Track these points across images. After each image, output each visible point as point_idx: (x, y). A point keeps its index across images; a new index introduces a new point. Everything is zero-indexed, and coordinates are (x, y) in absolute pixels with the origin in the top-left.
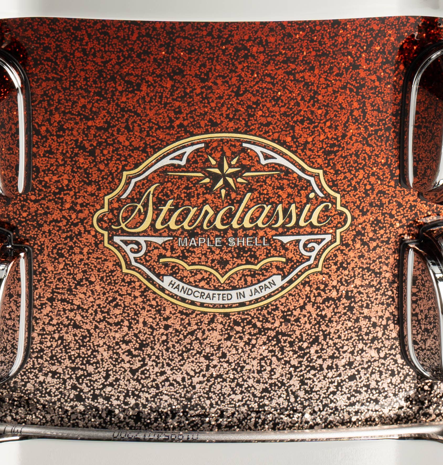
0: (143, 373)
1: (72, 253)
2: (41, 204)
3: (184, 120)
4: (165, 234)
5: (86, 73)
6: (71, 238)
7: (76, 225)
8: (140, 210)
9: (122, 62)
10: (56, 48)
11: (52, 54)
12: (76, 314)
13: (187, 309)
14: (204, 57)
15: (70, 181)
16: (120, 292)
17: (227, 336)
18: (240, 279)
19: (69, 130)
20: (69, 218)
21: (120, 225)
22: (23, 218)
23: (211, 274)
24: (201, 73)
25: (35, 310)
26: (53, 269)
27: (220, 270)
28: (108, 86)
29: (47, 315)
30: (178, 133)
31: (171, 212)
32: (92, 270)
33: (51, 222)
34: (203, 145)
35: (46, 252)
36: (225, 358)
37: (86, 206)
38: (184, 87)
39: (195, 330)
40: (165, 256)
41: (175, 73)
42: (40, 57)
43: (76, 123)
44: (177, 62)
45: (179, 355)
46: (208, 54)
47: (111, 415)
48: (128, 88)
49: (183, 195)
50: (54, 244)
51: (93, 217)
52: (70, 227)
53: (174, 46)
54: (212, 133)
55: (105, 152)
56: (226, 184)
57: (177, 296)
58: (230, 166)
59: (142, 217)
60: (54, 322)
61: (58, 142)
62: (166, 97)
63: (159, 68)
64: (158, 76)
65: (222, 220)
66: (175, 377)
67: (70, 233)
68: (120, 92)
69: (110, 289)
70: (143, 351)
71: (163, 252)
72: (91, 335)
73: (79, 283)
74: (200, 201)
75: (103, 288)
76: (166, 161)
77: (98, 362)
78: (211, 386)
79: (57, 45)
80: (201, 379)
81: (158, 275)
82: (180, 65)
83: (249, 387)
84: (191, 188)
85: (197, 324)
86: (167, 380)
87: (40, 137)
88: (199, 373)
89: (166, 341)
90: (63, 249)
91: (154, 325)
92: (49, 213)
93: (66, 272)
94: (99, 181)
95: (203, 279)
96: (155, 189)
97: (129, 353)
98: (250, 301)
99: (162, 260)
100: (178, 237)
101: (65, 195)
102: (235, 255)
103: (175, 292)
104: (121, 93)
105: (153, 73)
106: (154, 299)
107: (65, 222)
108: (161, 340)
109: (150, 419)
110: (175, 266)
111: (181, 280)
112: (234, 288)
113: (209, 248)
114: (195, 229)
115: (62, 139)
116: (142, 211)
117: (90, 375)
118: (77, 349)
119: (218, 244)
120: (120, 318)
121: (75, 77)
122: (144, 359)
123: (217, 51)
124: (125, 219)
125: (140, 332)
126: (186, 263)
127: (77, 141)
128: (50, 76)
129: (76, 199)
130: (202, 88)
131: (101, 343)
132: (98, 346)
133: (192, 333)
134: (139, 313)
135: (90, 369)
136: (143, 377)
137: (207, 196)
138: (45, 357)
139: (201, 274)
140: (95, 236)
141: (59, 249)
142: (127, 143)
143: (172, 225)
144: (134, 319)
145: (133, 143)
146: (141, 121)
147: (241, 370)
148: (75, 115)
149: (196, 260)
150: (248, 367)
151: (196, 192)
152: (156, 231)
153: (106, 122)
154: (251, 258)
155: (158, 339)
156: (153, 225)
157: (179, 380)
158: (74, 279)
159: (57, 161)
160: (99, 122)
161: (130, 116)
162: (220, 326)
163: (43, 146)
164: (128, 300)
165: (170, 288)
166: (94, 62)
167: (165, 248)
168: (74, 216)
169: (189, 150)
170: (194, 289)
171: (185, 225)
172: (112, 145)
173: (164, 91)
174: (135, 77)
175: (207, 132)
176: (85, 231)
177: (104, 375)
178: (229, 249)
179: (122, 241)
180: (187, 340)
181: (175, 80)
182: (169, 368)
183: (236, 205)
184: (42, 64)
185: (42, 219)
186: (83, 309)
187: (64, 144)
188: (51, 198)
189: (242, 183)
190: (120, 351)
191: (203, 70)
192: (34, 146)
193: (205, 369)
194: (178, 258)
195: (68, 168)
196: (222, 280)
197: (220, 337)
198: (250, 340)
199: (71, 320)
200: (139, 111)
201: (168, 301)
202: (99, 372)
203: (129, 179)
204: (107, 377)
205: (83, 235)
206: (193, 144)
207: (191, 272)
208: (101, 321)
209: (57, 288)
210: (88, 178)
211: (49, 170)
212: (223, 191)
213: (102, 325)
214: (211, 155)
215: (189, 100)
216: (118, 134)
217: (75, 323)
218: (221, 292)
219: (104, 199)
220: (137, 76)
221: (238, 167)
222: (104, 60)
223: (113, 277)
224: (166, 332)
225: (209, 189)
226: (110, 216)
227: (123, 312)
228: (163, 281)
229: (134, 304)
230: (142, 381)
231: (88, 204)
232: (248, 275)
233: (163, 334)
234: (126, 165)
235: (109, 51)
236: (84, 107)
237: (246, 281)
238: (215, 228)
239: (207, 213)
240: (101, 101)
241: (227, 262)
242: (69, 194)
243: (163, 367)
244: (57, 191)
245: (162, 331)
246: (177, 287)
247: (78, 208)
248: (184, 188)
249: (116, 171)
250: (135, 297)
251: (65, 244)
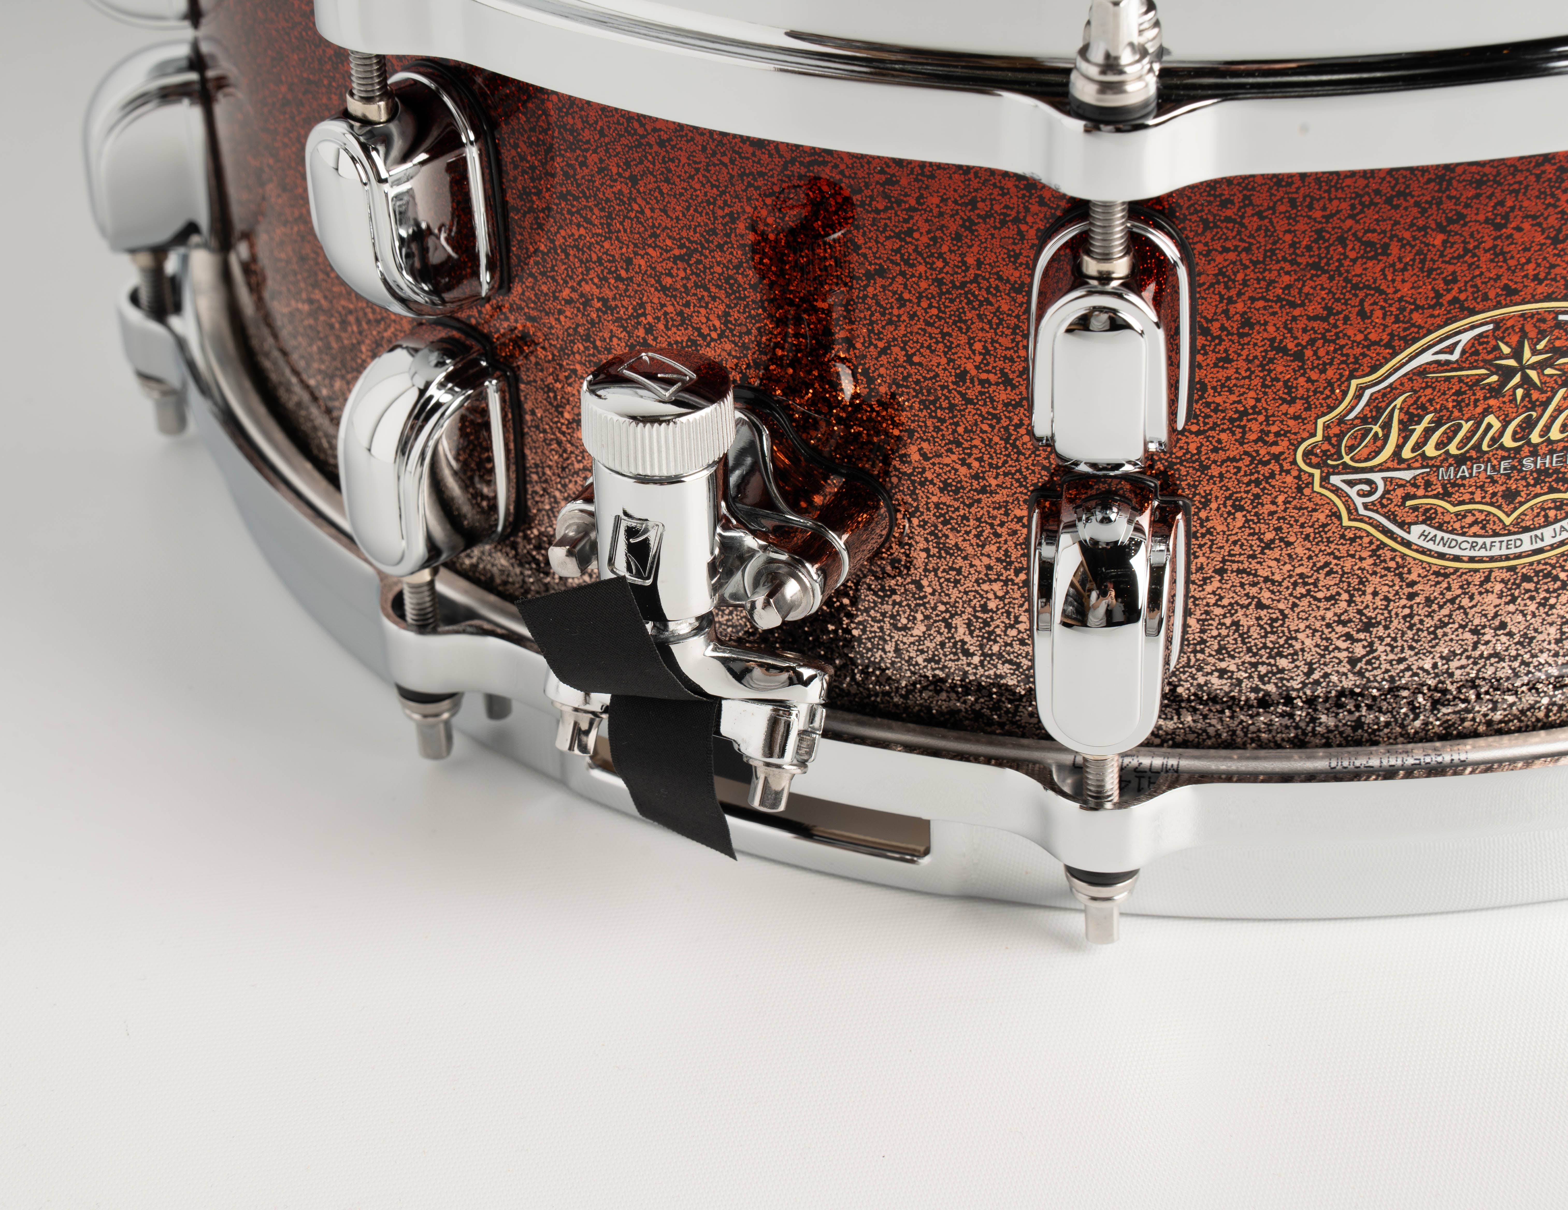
0: (1369, 663)
1: (1258, 503)
2: (1208, 437)
3: (1461, 291)
4: (1417, 465)
5: (1295, 236)
6: (1257, 483)
7: (1266, 464)
8: (1376, 434)
9: (1358, 214)
10: (1243, 201)
11: (1235, 210)
12: (1261, 589)
13: (1446, 568)
14: (1503, 191)
15: (1258, 400)
16: (1337, 553)
17: (1509, 598)
18: (1538, 515)
19: (1261, 325)
20: (1254, 454)
21: (1342, 458)
22: (1177, 458)
23: (1489, 513)
24: (1496, 215)
25: (1192, 587)
26: (1226, 529)
27: (1504, 506)
28: (1331, 252)
29: (1214, 593)
30: (1449, 312)
31: (1428, 433)
32: (1292, 526)
33: (1223, 462)
34: (1491, 326)
35: (1214, 505)
36: (1504, 629)
37: (1285, 435)
38: (1464, 242)
39: (1459, 596)
40: (1414, 497)
41: (1450, 221)
42: (1214, 216)
43: (1274, 314)
44: (1455, 204)
45: (1429, 633)
46: (1510, 185)
47: (1314, 723)
48: (1366, 252)
49: (1450, 405)
50: (1227, 494)
51: (1295, 451)
52: (1256, 467)
53: (1452, 179)
54: (1506, 306)
55: (1321, 352)
56: (1526, 379)
57: (1430, 551)
58: (1534, 352)
59: (1379, 443)
60: (1225, 602)
61: (1240, 344)
62: (1432, 260)
63: (1423, 215)
64: (1419, 229)
65: (1515, 433)
66: (1420, 663)
67: (1256, 475)
68: (1351, 260)
69: (1320, 551)
70: (1371, 633)
71: (1412, 490)
72: (1285, 616)
73: (1269, 545)
74: (1479, 410)
75: (1309, 549)
76: (1427, 357)
77: (1296, 653)
78: (1479, 671)
79: (1244, 196)
80: (1464, 662)
81: (1401, 525)
82: (1459, 208)
83: (1540, 664)
84: (1465, 393)
85: (1461, 587)
86: (1409, 668)
87: (1209, 338)
88: (1461, 654)
89: (1411, 616)
90: (1242, 498)
91: (1391, 596)
92: (1221, 449)
93: (1247, 531)
94: (1309, 397)
95: (1476, 522)
96: (1404, 401)
97: (1348, 637)
98: (1551, 545)
99: (1408, 503)
100: (1438, 467)
101: (1248, 421)
102: (1532, 482)
103: (1430, 545)
104: (1354, 261)
105: (1412, 225)
106: (1393, 559)
107: (1247, 460)
108: (1401, 615)
109: (1377, 724)
110: (1431, 508)
111: (1440, 528)
112: (1527, 529)
113: (1490, 477)
114: (1467, 452)
115: (1246, 340)
116: (1380, 435)
117: (1282, 671)
118: (1262, 637)
119: (1505, 469)
120: (1334, 590)
121: (1274, 243)
122: (1371, 644)
123: (1526, 178)
124: (1351, 449)
125: (1367, 607)
126: (1449, 502)
127: (1273, 340)
128: (1228, 244)
129: (1268, 425)
130: (1495, 239)
131: (1302, 626)
132: (1297, 631)
133: (1452, 601)
134: (1367, 581)
135: (1283, 663)
136: (1370, 668)
137: (1492, 402)
138: (1207, 650)
139: (1474, 515)
140: (1298, 477)
141: (1236, 499)
142: (1360, 337)
143: (1430, 450)
144: (1359, 590)
145: (1370, 336)
146: (1385, 301)
147: (1529, 644)
148: (1272, 301)
149: (1467, 497)
150: (1540, 637)
151: (1473, 398)
152: (1401, 461)
153: (1326, 308)
154: (1557, 483)
155: (1397, 614)
156: (1397, 454)
157: (1428, 666)
158: (1261, 540)
159: (1237, 372)
160: (1314, 308)
161: (1367, 295)
162: (1499, 587)
163: (1213, 351)
164: (1348, 564)
165: (1421, 542)
166: (1309, 217)
167: (1415, 485)
168: (1262, 452)
169: (1466, 337)
170: (1460, 539)
171: (1452, 448)
172: (1334, 341)
173: (1429, 250)
174: (1379, 234)
175: (1498, 306)
176: (1282, 470)
177: (1305, 670)
178: (1522, 474)
179: (1344, 481)
180: (1445, 611)
181: (1451, 231)
182: (1412, 653)
183: (1539, 409)
184: (1217, 227)
185: (1208, 459)
186: (1273, 582)
187: (1251, 347)
188: (1225, 427)
189: (1551, 376)
190: (1333, 636)
191: (1500, 210)
192: (1199, 352)
193: (1470, 648)
194: (1436, 497)
195: (1257, 382)
196: (1508, 521)
197: (1498, 601)
198: (1546, 599)
199: (1254, 597)
200: (1383, 287)
201: (1415, 559)
202: (1297, 667)
203: (1361, 390)
204: (1308, 674)
205: (1277, 477)
206: (1473, 328)
207: (1457, 514)
208: (1303, 596)
209: (1230, 555)
210: (1289, 393)
211: (1223, 386)
212: (1520, 392)
213: (1304, 602)
214: (1502, 339)
215: (1470, 261)
216: (1345, 323)
217: (1259, 601)
218: (1505, 539)
219: (1316, 424)
220: (1384, 232)
221: (1546, 352)
222: (1328, 212)
223: (1326, 533)
224: (1409, 604)
225: (1495, 391)
226: (1326, 446)
227: (1341, 581)
228: (1409, 533)
229: (1359, 569)
230: (1367, 674)
231: (1289, 432)
232: (1550, 509)
233: (1404, 607)
234: (1356, 370)
235: (1336, 198)
236: (1288, 287)
237: (1546, 516)
238: (1502, 447)
239: (1489, 426)
240: (1318, 276)
241: (1517, 493)
242: (1256, 420)
243: (1402, 651)
244: (1236, 416)
245: (1403, 602)
246: (1433, 539)
247: (1271, 438)
248: (1454, 394)
249: (1338, 380)
250: (1361, 559)
251: (1247, 492)
